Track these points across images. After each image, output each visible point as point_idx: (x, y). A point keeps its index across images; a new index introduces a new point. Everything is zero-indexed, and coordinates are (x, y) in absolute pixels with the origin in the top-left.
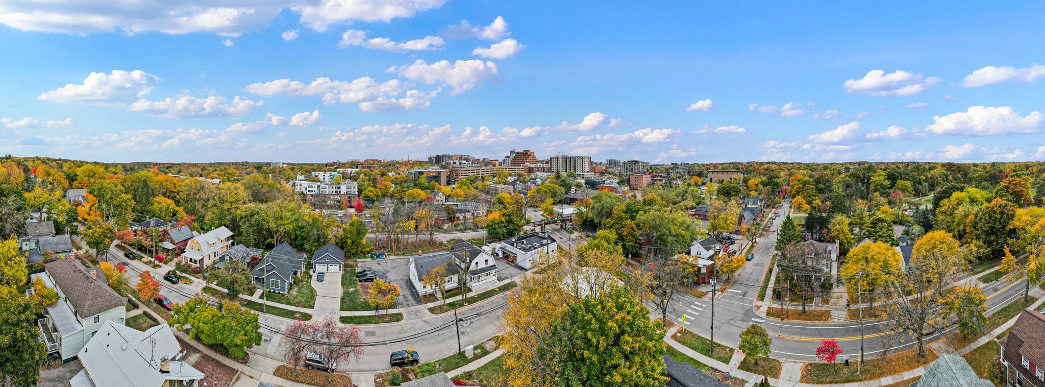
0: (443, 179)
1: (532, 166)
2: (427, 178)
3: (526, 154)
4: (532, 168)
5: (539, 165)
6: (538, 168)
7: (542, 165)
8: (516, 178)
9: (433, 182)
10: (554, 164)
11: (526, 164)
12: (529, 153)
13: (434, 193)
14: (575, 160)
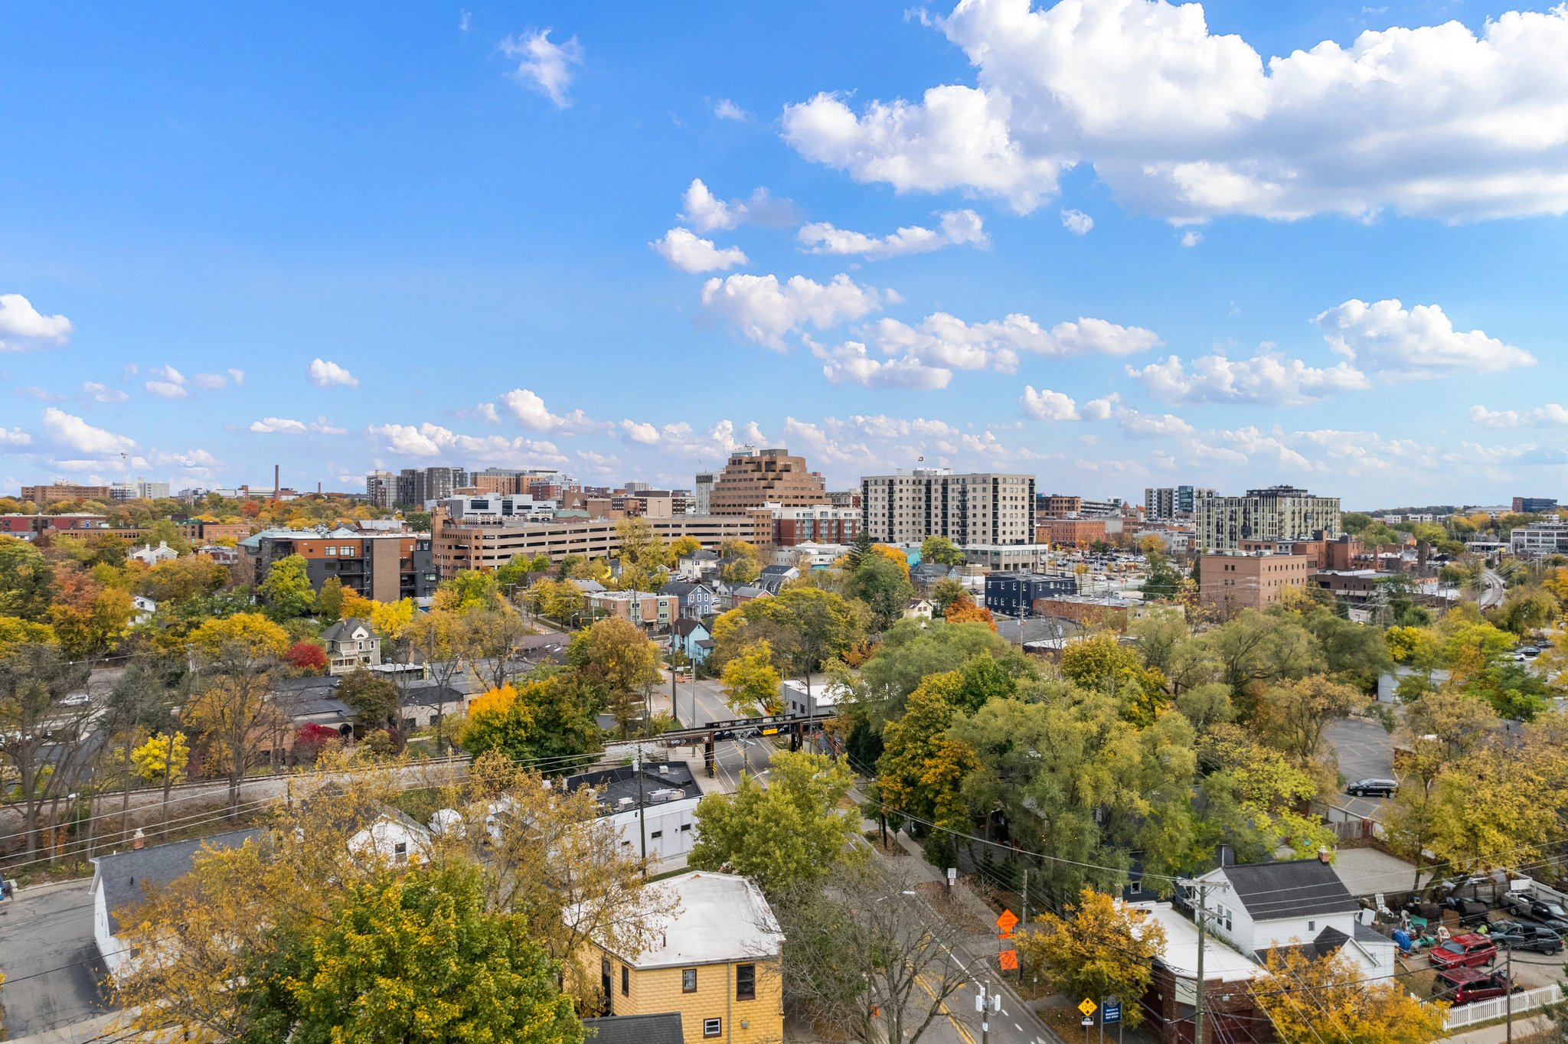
0: (386, 572)
1: (790, 514)
2: (312, 566)
3: (771, 465)
4: (791, 523)
5: (817, 511)
6: (816, 523)
7: (830, 510)
8: (712, 565)
9: (332, 583)
10: (878, 506)
11: (769, 506)
12: (780, 463)
13: (333, 630)
14: (964, 493)
